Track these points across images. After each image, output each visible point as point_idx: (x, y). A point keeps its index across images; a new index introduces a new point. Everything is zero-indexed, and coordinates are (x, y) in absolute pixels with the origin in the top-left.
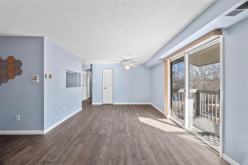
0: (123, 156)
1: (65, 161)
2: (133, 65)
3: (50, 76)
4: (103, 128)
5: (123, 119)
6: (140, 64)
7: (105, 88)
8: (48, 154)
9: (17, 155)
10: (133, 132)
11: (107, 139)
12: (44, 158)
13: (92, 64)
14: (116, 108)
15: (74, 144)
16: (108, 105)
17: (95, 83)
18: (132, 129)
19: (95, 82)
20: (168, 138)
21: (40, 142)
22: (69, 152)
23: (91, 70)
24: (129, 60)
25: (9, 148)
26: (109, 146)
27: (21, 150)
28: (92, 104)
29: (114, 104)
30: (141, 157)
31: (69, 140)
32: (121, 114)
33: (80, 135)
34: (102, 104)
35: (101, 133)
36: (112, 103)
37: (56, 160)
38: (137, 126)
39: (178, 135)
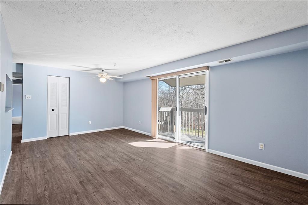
7: (53, 110)
17: (30, 100)
19: (31, 98)
24: (105, 69)
29: (70, 135)
34: (45, 138)
36: (68, 134)
39: (177, 148)
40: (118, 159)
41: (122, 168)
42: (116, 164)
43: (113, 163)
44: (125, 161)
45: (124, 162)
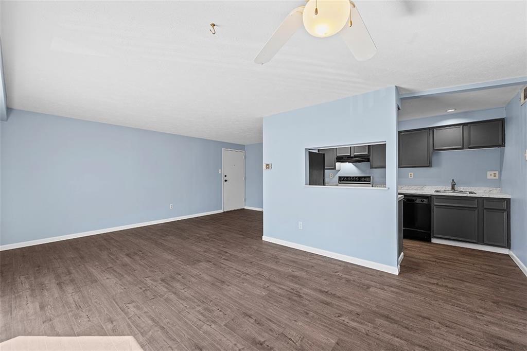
3: (268, 166)
10: (141, 288)
18: (148, 293)
38: (138, 307)
40: (193, 279)
41: (185, 267)
42: (195, 272)
43: (200, 273)
44: (179, 276)
45: (182, 275)
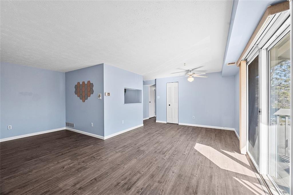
0: (142, 173)
1: (102, 160)
2: (199, 75)
3: (109, 94)
4: (147, 146)
5: (175, 141)
6: (205, 74)
7: (169, 105)
8: (97, 153)
9: (84, 148)
10: (174, 157)
11: (143, 154)
12: (94, 154)
13: (156, 79)
14: (178, 129)
15: (116, 151)
16: (172, 124)
19: (159, 98)
20: (215, 176)
21: (99, 144)
22: (109, 156)
23: (155, 85)
25: (83, 143)
26: (139, 161)
27: (88, 146)
28: (156, 122)
30: (158, 180)
31: (115, 148)
32: (178, 136)
33: (125, 146)
34: (166, 122)
35: (141, 149)
36: (178, 123)
37: (99, 157)
39: (237, 177)
